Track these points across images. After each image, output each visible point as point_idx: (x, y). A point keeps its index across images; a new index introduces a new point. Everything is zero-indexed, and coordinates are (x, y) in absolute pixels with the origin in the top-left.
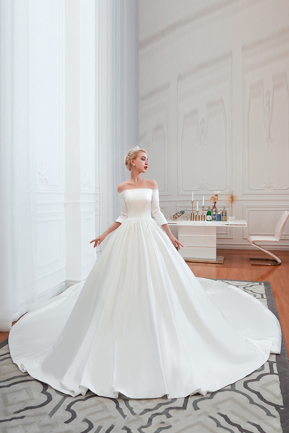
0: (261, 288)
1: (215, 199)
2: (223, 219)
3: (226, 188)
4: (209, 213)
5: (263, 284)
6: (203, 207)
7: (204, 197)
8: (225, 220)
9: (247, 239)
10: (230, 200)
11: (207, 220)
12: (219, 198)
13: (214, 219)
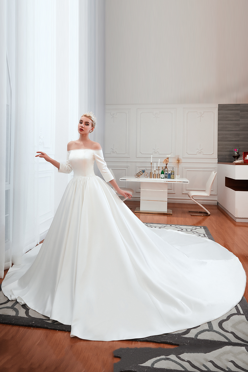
0: (202, 231)
1: (167, 161)
2: (172, 177)
3: (172, 153)
4: (163, 173)
5: (202, 228)
6: (159, 167)
7: (159, 160)
8: (173, 178)
9: (187, 194)
10: (177, 163)
11: (161, 178)
12: (170, 160)
13: (166, 177)
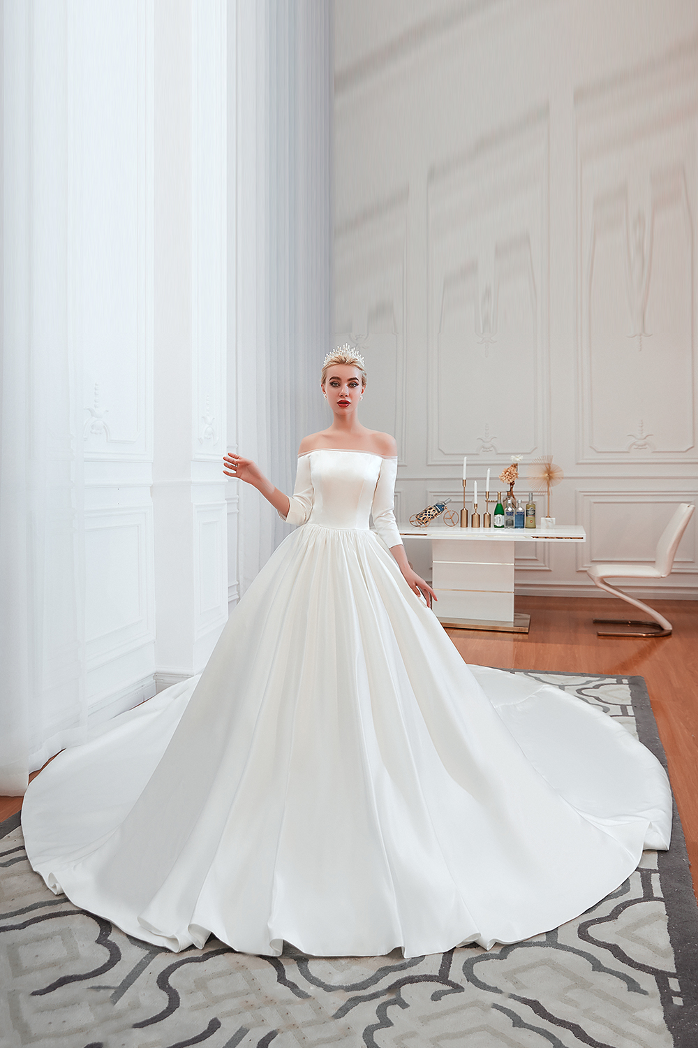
0: (621, 692)
1: (511, 474)
2: (529, 522)
3: (536, 448)
4: (499, 510)
5: (625, 681)
6: (488, 494)
7: (489, 470)
8: (531, 525)
9: (586, 571)
10: (545, 478)
11: (495, 527)
12: (522, 472)
13: (509, 524)
